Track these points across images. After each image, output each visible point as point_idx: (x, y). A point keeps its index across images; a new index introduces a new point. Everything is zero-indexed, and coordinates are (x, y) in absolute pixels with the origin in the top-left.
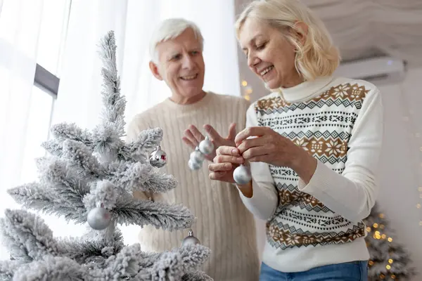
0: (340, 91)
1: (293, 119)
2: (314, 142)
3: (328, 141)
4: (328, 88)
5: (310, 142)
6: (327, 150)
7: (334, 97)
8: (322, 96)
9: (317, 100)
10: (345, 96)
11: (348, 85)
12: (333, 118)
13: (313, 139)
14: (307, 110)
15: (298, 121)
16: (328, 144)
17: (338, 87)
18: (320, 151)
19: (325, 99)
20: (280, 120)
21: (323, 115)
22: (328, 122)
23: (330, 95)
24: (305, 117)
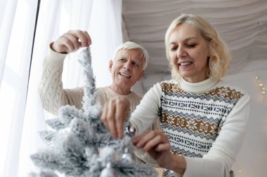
0: (223, 92)
1: (188, 104)
2: (202, 124)
3: (213, 125)
4: (215, 88)
5: (199, 123)
6: (211, 131)
7: (219, 95)
8: (210, 93)
9: (206, 95)
10: (226, 96)
11: (229, 89)
12: (217, 110)
13: (201, 122)
14: (198, 100)
15: (191, 106)
16: (212, 127)
17: (221, 88)
18: (206, 131)
19: (212, 95)
20: (178, 102)
21: (210, 106)
22: (213, 111)
23: (216, 93)
24: (196, 104)
